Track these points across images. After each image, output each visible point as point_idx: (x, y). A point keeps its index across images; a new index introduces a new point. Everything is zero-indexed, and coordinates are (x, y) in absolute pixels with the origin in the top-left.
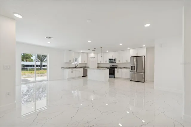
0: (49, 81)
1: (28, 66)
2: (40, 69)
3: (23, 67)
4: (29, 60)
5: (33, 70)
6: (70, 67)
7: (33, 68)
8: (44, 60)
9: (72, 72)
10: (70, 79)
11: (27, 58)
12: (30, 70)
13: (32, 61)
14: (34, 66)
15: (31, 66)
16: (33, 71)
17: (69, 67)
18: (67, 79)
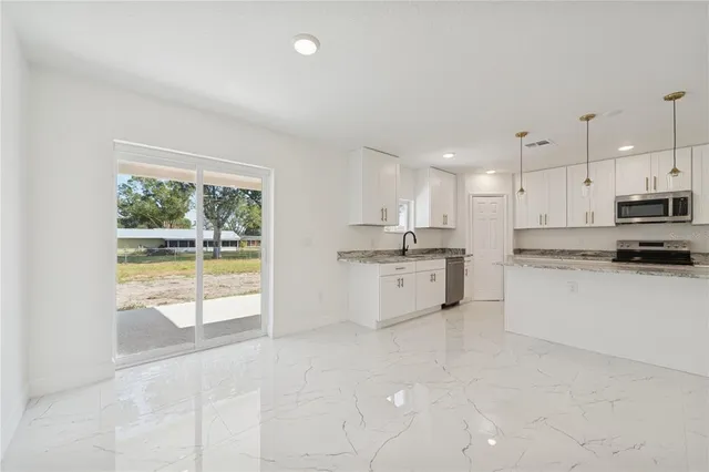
0: (274, 338)
1: (174, 243)
2: (214, 256)
3: (161, 246)
4: (178, 221)
5: (191, 258)
6: (377, 252)
7: (190, 249)
8: (226, 225)
9: (401, 283)
10: (388, 325)
11: (171, 217)
12: (181, 258)
13: (187, 225)
14: (192, 243)
15: (184, 243)
16: (189, 262)
17: (371, 249)
18: (374, 326)
